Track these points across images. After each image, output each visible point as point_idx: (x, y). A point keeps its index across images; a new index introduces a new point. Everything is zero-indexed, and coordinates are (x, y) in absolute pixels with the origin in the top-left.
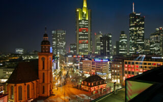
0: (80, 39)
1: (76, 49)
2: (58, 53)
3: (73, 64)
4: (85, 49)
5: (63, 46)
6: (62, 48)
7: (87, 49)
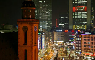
0: (74, 5)
1: (67, 20)
2: (41, 26)
3: (65, 42)
4: (82, 20)
5: (47, 16)
6: (46, 19)
7: (85, 20)
